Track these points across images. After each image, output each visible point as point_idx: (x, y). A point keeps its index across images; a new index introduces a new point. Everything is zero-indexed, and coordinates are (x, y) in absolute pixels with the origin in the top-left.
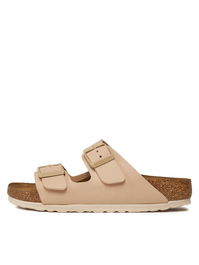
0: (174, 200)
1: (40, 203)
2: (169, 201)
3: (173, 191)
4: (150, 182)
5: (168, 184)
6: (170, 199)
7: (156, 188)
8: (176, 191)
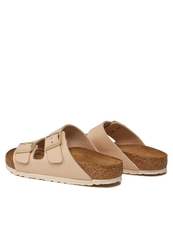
0: (96, 179)
1: (14, 169)
2: (93, 179)
3: (95, 173)
4: (79, 165)
5: (92, 167)
6: (93, 178)
7: (83, 169)
8: (98, 173)
